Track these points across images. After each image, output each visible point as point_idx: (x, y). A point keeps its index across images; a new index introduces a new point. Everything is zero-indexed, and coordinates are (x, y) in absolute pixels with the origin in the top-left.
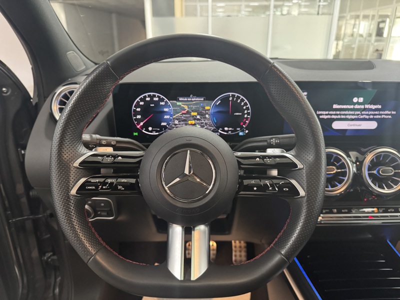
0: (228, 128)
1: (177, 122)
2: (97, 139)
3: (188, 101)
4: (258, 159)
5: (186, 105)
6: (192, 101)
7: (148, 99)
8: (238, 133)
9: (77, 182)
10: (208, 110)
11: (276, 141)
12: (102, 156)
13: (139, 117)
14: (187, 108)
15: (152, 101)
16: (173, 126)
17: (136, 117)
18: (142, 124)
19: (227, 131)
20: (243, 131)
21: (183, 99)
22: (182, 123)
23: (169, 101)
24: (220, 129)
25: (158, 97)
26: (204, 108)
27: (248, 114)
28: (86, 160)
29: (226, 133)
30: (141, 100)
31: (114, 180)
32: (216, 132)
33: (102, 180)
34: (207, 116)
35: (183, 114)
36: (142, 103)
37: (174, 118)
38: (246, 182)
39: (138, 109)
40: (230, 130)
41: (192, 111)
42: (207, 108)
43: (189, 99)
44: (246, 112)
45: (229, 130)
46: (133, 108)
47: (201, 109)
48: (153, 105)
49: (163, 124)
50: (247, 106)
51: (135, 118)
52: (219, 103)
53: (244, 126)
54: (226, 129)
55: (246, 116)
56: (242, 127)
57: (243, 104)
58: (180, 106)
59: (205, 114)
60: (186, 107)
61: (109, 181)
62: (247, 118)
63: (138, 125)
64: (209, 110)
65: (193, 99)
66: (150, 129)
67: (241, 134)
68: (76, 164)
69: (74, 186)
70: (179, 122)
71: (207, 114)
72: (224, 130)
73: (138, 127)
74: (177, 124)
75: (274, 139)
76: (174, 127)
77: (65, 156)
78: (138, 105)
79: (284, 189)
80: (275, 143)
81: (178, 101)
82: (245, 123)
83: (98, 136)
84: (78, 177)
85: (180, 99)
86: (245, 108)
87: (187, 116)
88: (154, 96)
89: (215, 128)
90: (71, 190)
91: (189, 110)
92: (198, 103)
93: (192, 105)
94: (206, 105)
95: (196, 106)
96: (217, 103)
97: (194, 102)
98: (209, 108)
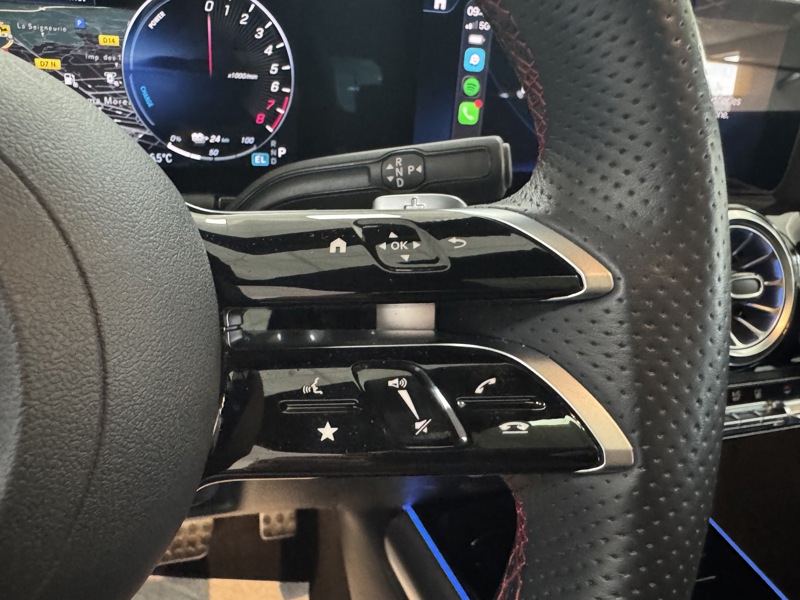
0: (208, 133)
4: (339, 244)
8: (249, 156)
10: (116, 50)
11: (411, 169)
14: (8, 35)
19: (203, 149)
20: (266, 149)
24: (173, 138)
26: (92, 39)
27: (283, 76)
29: (197, 157)
32: (156, 150)
34: (110, 77)
38: (274, 382)
40: (215, 145)
41: (37, 50)
42: (106, 40)
44: (274, 69)
45: (208, 146)
47: (79, 44)
50: (279, 46)
52: (157, 19)
53: (269, 129)
54: (198, 138)
55: (275, 86)
56: (260, 134)
57: (260, 33)
59: (101, 70)
60: (4, 31)
62: (280, 97)
64: (118, 50)
67: (259, 160)
71: (110, 66)
72: (188, 145)
75: (399, 161)
79: (504, 427)
80: (405, 176)
82: (272, 117)
86: (269, 51)
89: (148, 132)
91: (21, 44)
92: (62, 12)
93: (36, 20)
94: (103, 29)
95: (55, 29)
96: (149, 21)
97: (41, 9)
98: (113, 41)
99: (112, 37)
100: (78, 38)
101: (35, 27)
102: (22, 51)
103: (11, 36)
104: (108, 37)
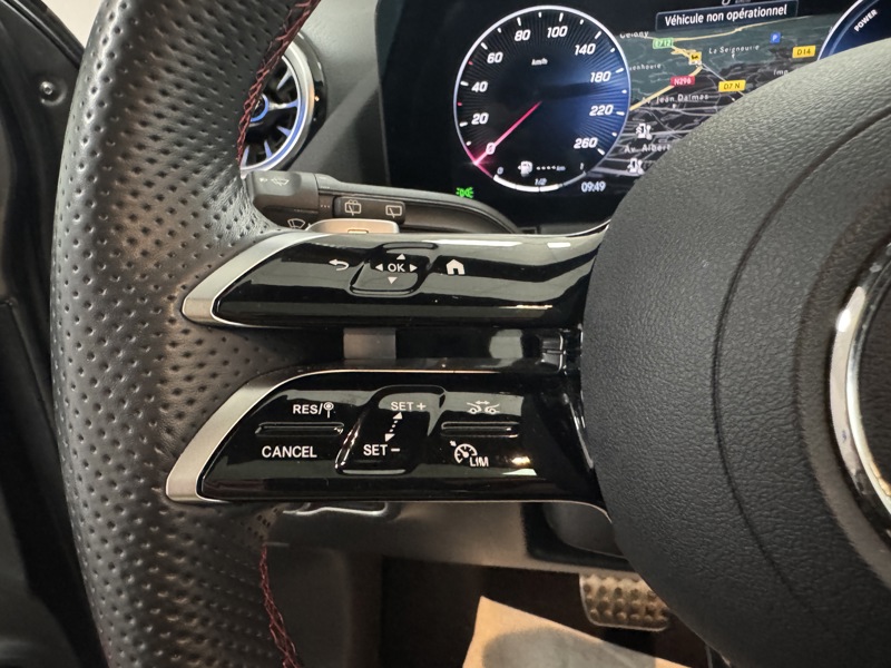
1: (643, 131)
2: (323, 193)
3: (707, 26)
5: (695, 45)
6: (726, 24)
7: (522, 36)
9: (208, 412)
12: (353, 256)
13: (480, 118)
14: (698, 62)
15: (539, 44)
16: (627, 149)
17: (469, 119)
18: (491, 148)
21: (684, 20)
22: (671, 132)
23: (616, 33)
25: (569, 19)
26: (785, 53)
28: (256, 280)
30: (494, 43)
31: (421, 402)
33: (360, 398)
35: (678, 90)
36: (494, 58)
37: (633, 115)
39: (480, 87)
41: (724, 73)
42: (801, 52)
43: (711, 18)
46: (459, 82)
47: (769, 60)
48: (545, 61)
49: (582, 143)
51: (463, 124)
52: (869, 16)
58: (666, 52)
60: (695, 58)
61: (398, 404)
63: (476, 157)
64: (813, 61)
65: (732, 16)
66: (525, 167)
68: (202, 299)
69: (186, 440)
70: (656, 129)
73: (477, 163)
74: (645, 141)
76: (629, 156)
77: (133, 229)
78: (479, 70)
81: (662, 29)
83: (327, 181)
84: (217, 382)
85: (671, 21)
87: (695, 98)
88: (551, 19)
90: (168, 470)
91: (708, 69)
92: (759, 30)
93: (728, 43)
94: (799, 40)
95: (747, 49)
96: (856, 24)
97: (736, 30)
98: (809, 52)
99: (807, 48)
100: (769, 54)
101: (726, 50)
102: (709, 76)
103: (700, 63)
104: (802, 48)
